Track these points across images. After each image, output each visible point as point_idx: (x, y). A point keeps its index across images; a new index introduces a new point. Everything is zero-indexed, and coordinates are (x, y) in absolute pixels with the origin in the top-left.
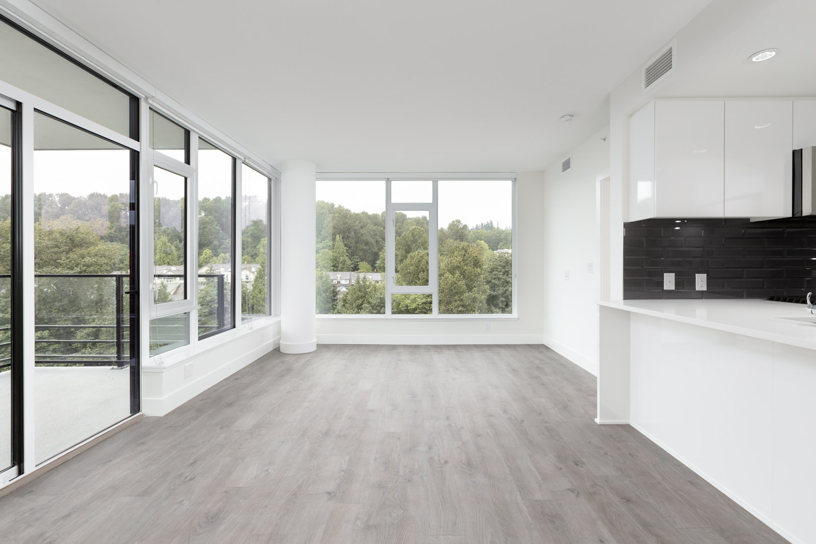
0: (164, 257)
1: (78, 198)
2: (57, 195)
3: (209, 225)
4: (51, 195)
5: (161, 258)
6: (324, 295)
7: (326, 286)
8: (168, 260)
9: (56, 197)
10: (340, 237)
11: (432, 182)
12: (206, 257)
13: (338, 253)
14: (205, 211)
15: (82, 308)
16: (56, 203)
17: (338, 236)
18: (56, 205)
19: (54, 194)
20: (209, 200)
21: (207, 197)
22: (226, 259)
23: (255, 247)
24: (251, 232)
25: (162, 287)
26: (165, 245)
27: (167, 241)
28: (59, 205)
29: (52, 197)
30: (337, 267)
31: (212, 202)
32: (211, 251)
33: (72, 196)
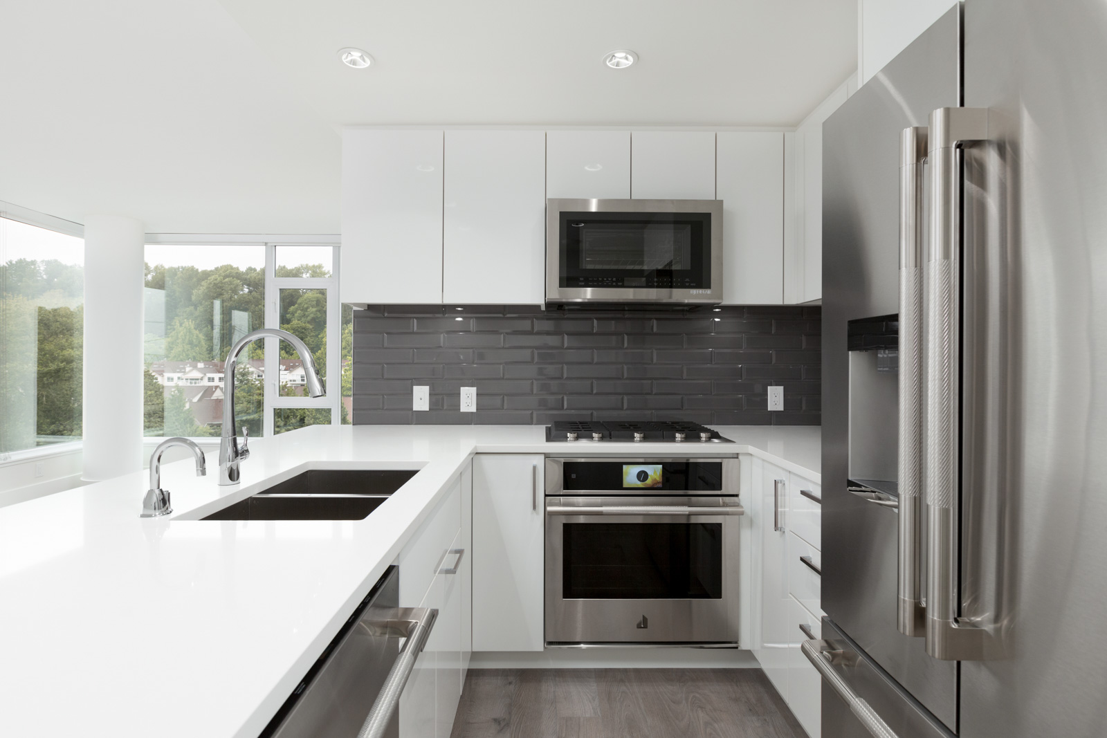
0: (188, 350)
1: (71, 267)
2: (43, 261)
3: (253, 306)
4: (33, 263)
5: (183, 351)
8: (194, 354)
9: (41, 265)
11: (332, 247)
14: (249, 285)
15: (60, 421)
16: (40, 273)
18: (42, 277)
19: (39, 260)
20: (255, 270)
21: (253, 267)
23: (317, 336)
24: (312, 316)
25: (176, 392)
26: (190, 332)
27: (192, 327)
28: (45, 276)
29: (35, 265)
31: (258, 274)
33: (64, 263)
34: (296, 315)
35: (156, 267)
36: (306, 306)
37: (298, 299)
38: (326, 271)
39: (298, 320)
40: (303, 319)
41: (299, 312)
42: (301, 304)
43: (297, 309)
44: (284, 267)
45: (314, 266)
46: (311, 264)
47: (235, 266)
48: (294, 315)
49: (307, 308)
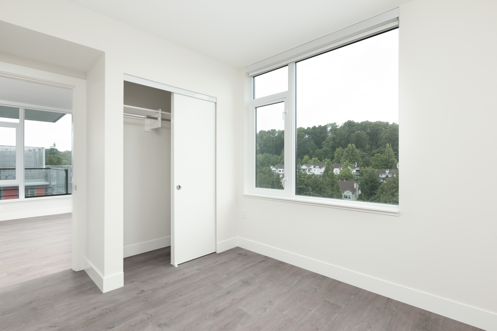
6: (370, 184)
7: (372, 178)
10: (389, 145)
12: (305, 159)
13: (388, 156)
14: (308, 134)
17: (388, 144)
22: (316, 161)
23: (333, 153)
24: (331, 145)
30: (387, 165)
32: (308, 156)
34: (325, 145)
35: (278, 131)
36: (329, 141)
37: (326, 138)
38: (338, 125)
39: (326, 147)
40: (328, 146)
41: (326, 143)
42: (327, 140)
43: (326, 142)
44: (320, 125)
45: (332, 124)
46: (331, 123)
47: (303, 127)
48: (324, 145)
49: (330, 141)
